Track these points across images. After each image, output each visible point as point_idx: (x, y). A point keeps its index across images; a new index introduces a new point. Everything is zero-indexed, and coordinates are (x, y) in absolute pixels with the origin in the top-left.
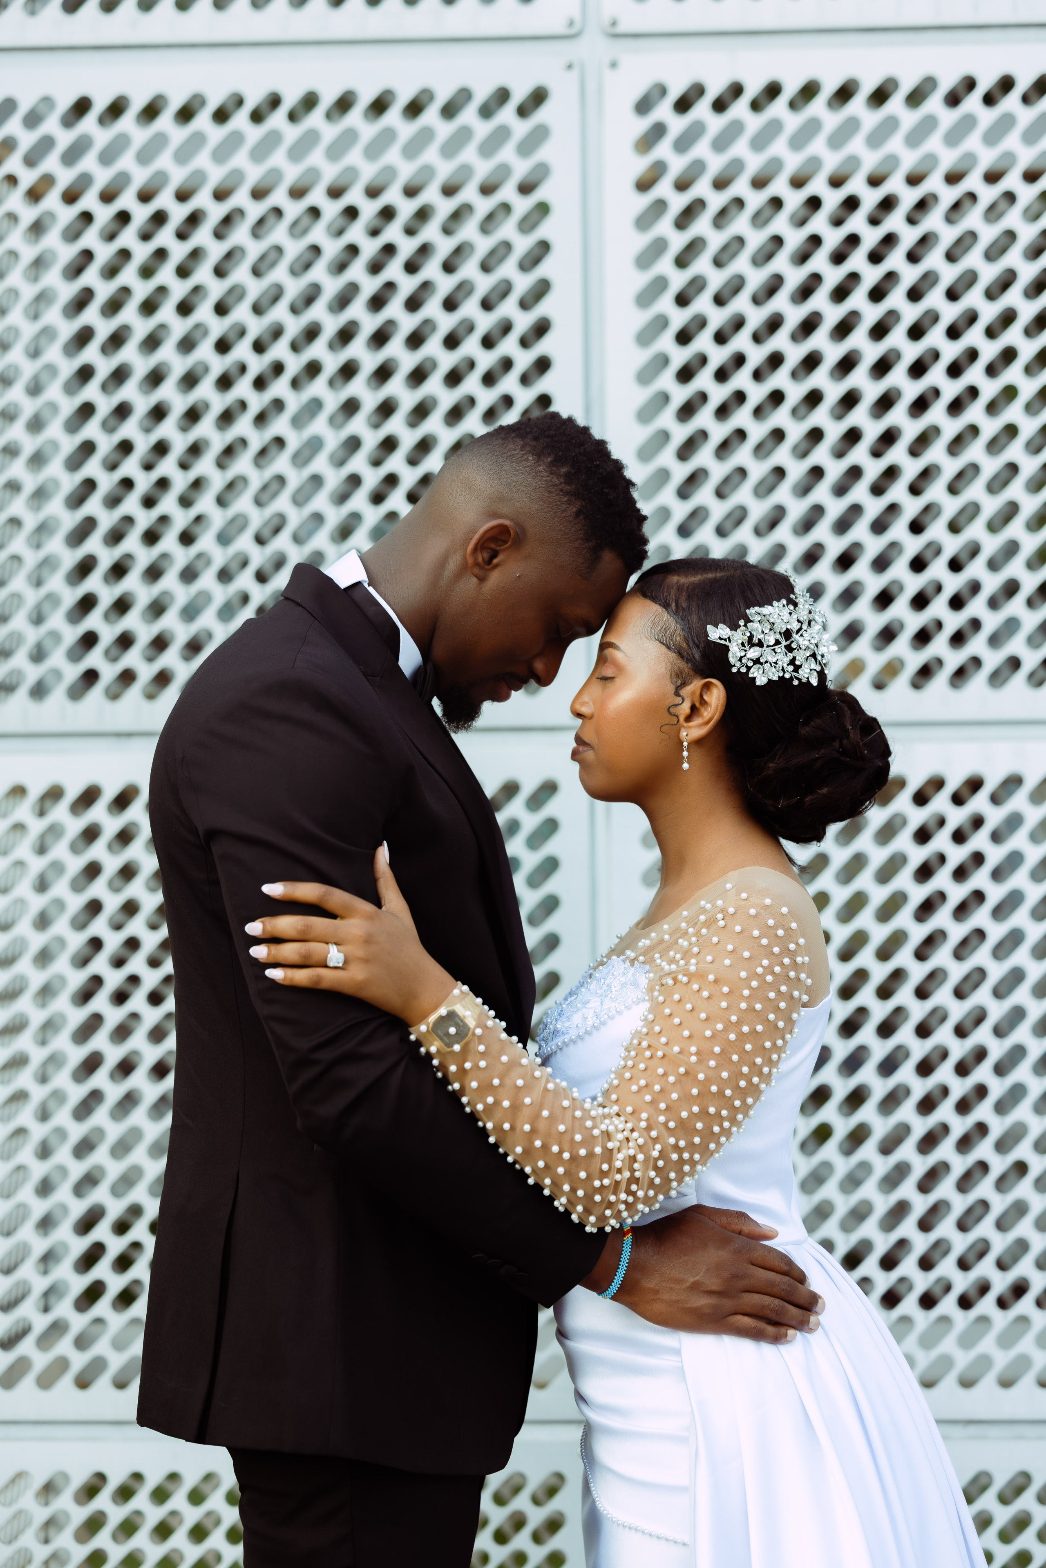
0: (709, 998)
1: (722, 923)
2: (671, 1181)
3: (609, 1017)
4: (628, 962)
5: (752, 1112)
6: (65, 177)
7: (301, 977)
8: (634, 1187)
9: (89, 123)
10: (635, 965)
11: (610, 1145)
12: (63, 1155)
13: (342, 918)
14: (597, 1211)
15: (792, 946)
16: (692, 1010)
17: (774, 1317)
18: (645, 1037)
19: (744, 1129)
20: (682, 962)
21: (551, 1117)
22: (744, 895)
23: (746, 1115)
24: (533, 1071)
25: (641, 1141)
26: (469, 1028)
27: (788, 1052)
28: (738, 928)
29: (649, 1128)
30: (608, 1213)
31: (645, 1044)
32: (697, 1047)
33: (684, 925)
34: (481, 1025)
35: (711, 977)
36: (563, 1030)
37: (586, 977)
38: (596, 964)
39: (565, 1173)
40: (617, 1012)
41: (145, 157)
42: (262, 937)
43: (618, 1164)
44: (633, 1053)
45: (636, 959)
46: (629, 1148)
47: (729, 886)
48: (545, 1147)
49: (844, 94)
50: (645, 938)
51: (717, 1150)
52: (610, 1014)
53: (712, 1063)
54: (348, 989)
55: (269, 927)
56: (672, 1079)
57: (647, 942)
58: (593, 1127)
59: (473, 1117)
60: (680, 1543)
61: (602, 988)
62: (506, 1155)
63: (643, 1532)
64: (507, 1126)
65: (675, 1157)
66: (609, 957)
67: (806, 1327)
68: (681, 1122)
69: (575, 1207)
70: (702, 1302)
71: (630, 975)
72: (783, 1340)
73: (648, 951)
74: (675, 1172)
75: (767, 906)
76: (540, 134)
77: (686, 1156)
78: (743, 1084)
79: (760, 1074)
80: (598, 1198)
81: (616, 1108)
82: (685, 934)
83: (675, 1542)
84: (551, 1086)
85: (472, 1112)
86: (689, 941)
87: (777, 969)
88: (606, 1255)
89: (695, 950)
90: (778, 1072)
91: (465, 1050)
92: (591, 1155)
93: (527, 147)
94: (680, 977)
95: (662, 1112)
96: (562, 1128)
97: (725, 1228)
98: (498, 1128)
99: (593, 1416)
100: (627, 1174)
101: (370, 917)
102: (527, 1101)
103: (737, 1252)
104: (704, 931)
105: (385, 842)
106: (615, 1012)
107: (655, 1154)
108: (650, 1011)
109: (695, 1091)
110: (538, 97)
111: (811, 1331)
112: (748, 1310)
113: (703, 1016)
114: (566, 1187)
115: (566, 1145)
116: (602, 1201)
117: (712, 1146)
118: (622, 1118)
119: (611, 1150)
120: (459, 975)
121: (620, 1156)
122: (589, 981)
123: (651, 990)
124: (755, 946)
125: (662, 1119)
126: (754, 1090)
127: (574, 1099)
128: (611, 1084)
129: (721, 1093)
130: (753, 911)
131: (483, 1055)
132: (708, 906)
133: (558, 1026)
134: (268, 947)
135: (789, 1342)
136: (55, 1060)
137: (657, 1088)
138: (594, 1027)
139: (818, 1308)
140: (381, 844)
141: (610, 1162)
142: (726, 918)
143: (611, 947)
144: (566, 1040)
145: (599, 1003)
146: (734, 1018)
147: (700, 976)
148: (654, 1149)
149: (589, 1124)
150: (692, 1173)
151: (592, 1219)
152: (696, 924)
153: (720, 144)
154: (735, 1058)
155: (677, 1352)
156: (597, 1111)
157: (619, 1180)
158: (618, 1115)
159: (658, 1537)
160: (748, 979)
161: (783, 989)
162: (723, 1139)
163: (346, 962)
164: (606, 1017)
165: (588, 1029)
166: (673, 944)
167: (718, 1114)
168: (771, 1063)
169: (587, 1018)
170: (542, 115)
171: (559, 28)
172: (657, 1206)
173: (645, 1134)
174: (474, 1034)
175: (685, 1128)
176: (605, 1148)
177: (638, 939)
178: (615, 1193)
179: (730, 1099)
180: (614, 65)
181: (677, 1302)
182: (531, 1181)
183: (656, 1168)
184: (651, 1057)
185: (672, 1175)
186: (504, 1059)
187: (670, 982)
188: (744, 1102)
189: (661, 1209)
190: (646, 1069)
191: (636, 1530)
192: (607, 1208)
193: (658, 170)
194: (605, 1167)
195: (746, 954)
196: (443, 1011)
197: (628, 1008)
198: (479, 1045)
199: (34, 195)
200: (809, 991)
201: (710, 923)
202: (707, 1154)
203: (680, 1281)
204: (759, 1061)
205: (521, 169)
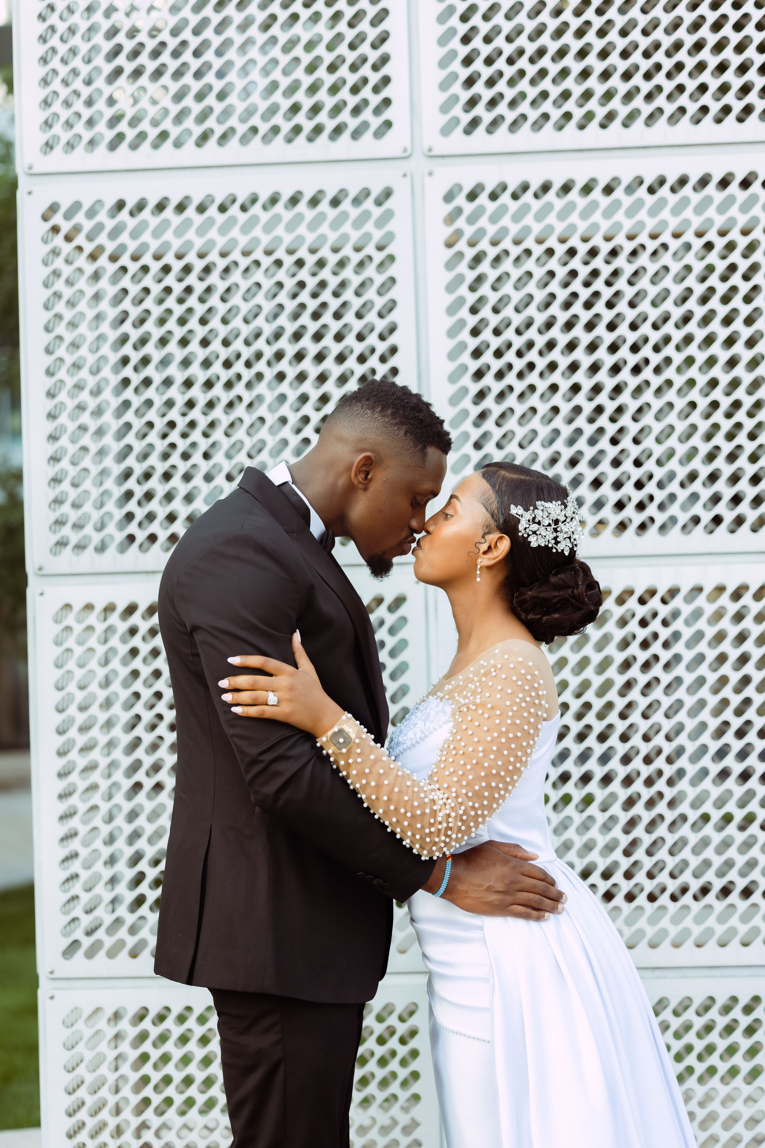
0: (488, 718)
1: (494, 674)
2: (471, 827)
3: (429, 732)
4: (439, 699)
5: (517, 784)
6: (110, 247)
7: (252, 711)
8: (449, 833)
9: (124, 215)
10: (443, 701)
11: (435, 808)
12: (120, 821)
13: (276, 676)
14: (428, 847)
15: (536, 685)
16: (479, 726)
17: (536, 906)
18: (451, 743)
19: (513, 795)
20: (472, 698)
21: (400, 791)
22: (506, 657)
23: (514, 786)
24: (390, 764)
25: (453, 805)
26: (352, 739)
27: (537, 748)
28: (504, 676)
29: (457, 797)
30: (434, 848)
31: (452, 747)
32: (482, 747)
33: (471, 676)
34: (359, 737)
35: (489, 706)
36: (403, 741)
37: (415, 710)
38: (420, 702)
39: (408, 825)
40: (434, 729)
41: (157, 234)
42: (228, 689)
43: (440, 819)
44: (445, 752)
45: (443, 697)
46: (446, 809)
47: (497, 651)
48: (396, 810)
49: (566, 188)
50: (449, 685)
51: (498, 808)
52: (430, 731)
53: (492, 757)
54: (280, 718)
55: (232, 683)
56: (469, 767)
57: (450, 687)
58: (425, 797)
59: (355, 792)
60: (486, 1041)
61: (424, 715)
62: (374, 814)
63: (464, 1035)
64: (374, 797)
65: (473, 813)
66: (427, 697)
67: (556, 911)
68: (475, 793)
69: (415, 845)
70: (494, 897)
71: (440, 707)
72: (542, 919)
73: (450, 692)
74: (473, 822)
75: (520, 662)
76: (389, 215)
77: (479, 812)
78: (511, 768)
79: (521, 761)
80: (428, 840)
81: (437, 786)
82: (472, 681)
83: (484, 1041)
84: (400, 773)
85: (354, 789)
86: (475, 685)
87: (528, 699)
88: (436, 871)
89: (479, 690)
90: (531, 760)
91: (349, 752)
92: (423, 814)
93: (381, 223)
94: (471, 706)
95: (463, 787)
96: (406, 798)
97: (507, 854)
98: (369, 798)
99: (432, 967)
100: (445, 825)
101: (292, 675)
102: (386, 782)
103: (514, 868)
104: (484, 679)
105: (297, 630)
106: (433, 729)
107: (461, 812)
108: (454, 727)
109: (483, 774)
110: (388, 193)
111: (559, 913)
112: (521, 902)
113: (485, 728)
114: (409, 834)
115: (409, 809)
116: (431, 841)
117: (495, 806)
118: (442, 791)
119: (436, 811)
120: (346, 707)
121: (441, 814)
122: (416, 711)
123: (453, 715)
124: (514, 686)
125: (464, 791)
126: (517, 771)
127: (413, 780)
128: (433, 771)
129: (498, 774)
130: (512, 666)
131: (359, 755)
132: (485, 664)
133: (400, 739)
134: (232, 694)
135: (546, 920)
136: (113, 765)
137: (460, 773)
138: (421, 738)
139: (563, 900)
140: (295, 631)
141: (435, 818)
142: (497, 671)
143: (428, 691)
144: (405, 747)
145: (423, 724)
146: (504, 729)
147: (483, 705)
148: (460, 809)
149: (422, 795)
150: (483, 823)
151: (425, 852)
152: (478, 675)
153: (494, 219)
154: (506, 752)
155: (481, 928)
156: (427, 787)
157: (440, 828)
158: (439, 789)
159: (473, 1038)
160: (511, 706)
161: (532, 710)
162: (501, 801)
163: (278, 702)
164: (428, 732)
165: (417, 740)
166: (465, 687)
167: (497, 786)
168: (526, 754)
169: (417, 733)
170: (389, 204)
171: (399, 154)
172: (464, 843)
173: (455, 800)
174: (354, 742)
175: (478, 795)
176: (432, 810)
177: (444, 685)
178: (438, 836)
179: (504, 777)
180: (431, 174)
181: (479, 898)
182: (389, 830)
183: (462, 820)
184: (456, 754)
185: (472, 824)
186: (372, 757)
187: (465, 709)
188: (512, 778)
189: (466, 844)
190: (453, 762)
191: (460, 1034)
192: (433, 845)
193: (458, 234)
194: (432, 821)
195: (509, 691)
196: (336, 729)
197: (440, 726)
198: (357, 749)
199: (93, 257)
200: (547, 711)
201: (487, 674)
202: (491, 810)
203: (479, 886)
204: (519, 754)
205: (377, 235)
